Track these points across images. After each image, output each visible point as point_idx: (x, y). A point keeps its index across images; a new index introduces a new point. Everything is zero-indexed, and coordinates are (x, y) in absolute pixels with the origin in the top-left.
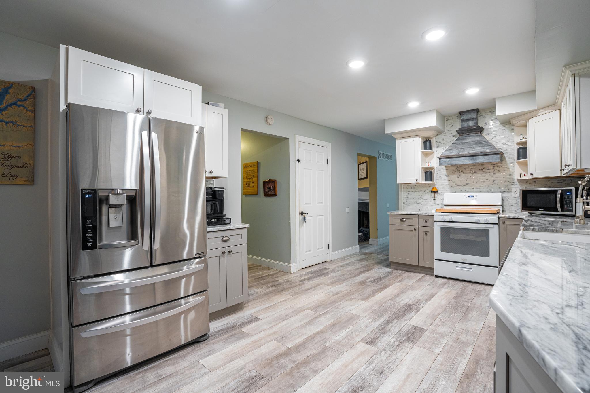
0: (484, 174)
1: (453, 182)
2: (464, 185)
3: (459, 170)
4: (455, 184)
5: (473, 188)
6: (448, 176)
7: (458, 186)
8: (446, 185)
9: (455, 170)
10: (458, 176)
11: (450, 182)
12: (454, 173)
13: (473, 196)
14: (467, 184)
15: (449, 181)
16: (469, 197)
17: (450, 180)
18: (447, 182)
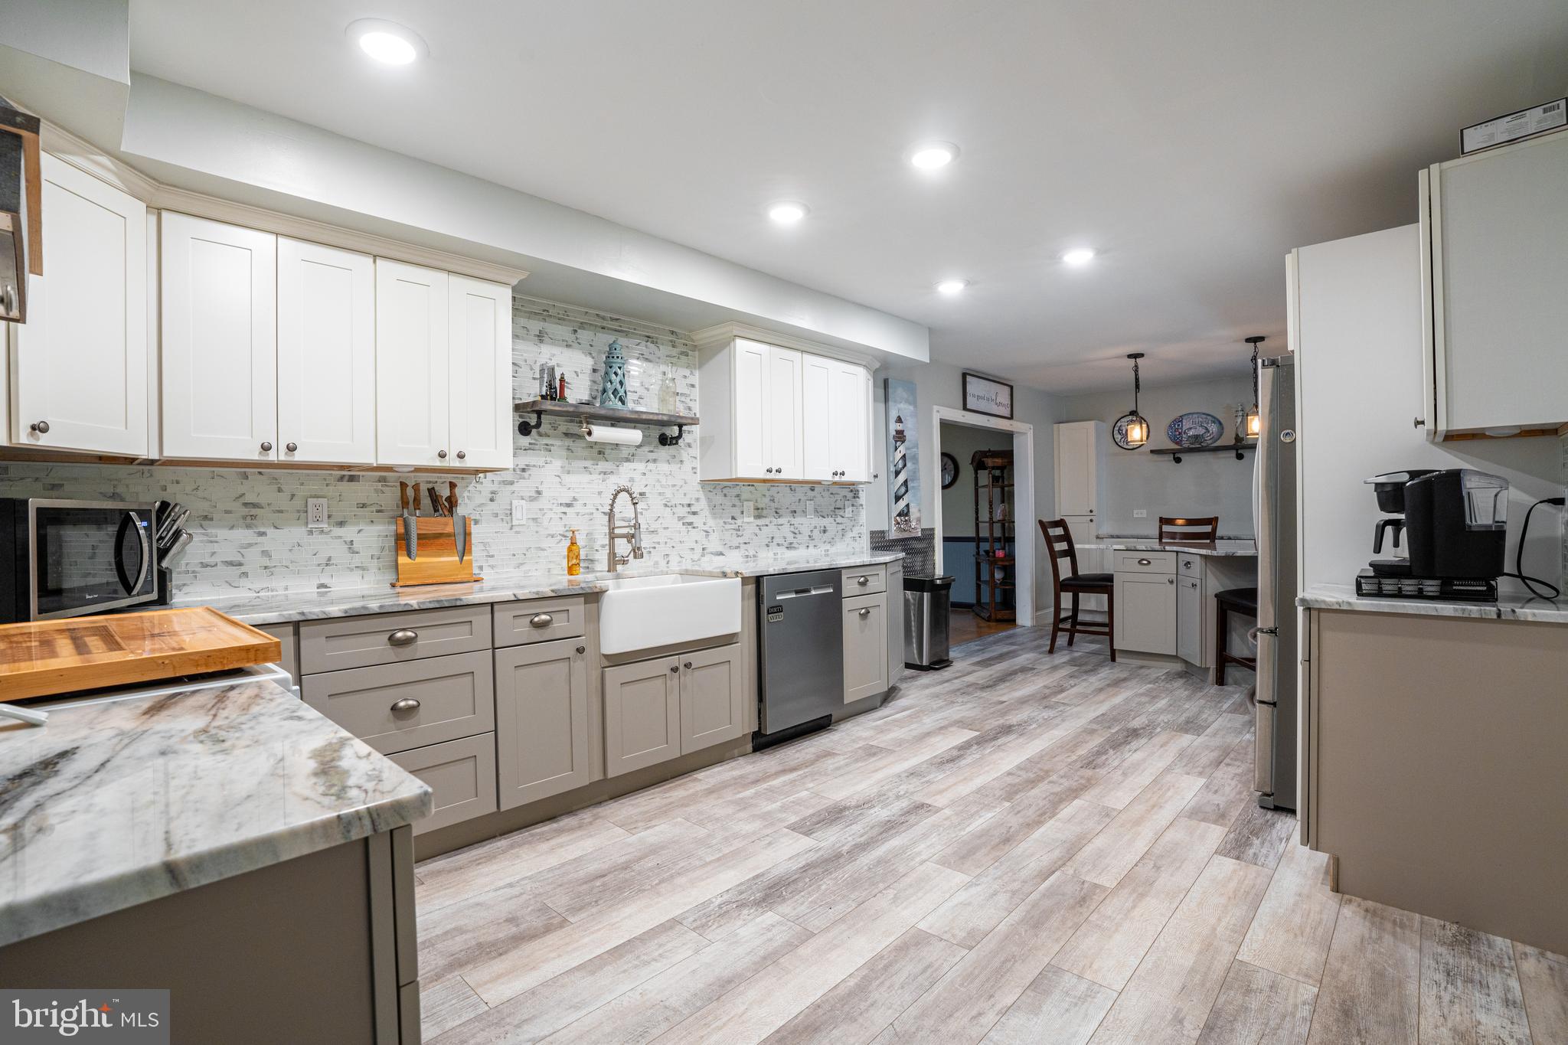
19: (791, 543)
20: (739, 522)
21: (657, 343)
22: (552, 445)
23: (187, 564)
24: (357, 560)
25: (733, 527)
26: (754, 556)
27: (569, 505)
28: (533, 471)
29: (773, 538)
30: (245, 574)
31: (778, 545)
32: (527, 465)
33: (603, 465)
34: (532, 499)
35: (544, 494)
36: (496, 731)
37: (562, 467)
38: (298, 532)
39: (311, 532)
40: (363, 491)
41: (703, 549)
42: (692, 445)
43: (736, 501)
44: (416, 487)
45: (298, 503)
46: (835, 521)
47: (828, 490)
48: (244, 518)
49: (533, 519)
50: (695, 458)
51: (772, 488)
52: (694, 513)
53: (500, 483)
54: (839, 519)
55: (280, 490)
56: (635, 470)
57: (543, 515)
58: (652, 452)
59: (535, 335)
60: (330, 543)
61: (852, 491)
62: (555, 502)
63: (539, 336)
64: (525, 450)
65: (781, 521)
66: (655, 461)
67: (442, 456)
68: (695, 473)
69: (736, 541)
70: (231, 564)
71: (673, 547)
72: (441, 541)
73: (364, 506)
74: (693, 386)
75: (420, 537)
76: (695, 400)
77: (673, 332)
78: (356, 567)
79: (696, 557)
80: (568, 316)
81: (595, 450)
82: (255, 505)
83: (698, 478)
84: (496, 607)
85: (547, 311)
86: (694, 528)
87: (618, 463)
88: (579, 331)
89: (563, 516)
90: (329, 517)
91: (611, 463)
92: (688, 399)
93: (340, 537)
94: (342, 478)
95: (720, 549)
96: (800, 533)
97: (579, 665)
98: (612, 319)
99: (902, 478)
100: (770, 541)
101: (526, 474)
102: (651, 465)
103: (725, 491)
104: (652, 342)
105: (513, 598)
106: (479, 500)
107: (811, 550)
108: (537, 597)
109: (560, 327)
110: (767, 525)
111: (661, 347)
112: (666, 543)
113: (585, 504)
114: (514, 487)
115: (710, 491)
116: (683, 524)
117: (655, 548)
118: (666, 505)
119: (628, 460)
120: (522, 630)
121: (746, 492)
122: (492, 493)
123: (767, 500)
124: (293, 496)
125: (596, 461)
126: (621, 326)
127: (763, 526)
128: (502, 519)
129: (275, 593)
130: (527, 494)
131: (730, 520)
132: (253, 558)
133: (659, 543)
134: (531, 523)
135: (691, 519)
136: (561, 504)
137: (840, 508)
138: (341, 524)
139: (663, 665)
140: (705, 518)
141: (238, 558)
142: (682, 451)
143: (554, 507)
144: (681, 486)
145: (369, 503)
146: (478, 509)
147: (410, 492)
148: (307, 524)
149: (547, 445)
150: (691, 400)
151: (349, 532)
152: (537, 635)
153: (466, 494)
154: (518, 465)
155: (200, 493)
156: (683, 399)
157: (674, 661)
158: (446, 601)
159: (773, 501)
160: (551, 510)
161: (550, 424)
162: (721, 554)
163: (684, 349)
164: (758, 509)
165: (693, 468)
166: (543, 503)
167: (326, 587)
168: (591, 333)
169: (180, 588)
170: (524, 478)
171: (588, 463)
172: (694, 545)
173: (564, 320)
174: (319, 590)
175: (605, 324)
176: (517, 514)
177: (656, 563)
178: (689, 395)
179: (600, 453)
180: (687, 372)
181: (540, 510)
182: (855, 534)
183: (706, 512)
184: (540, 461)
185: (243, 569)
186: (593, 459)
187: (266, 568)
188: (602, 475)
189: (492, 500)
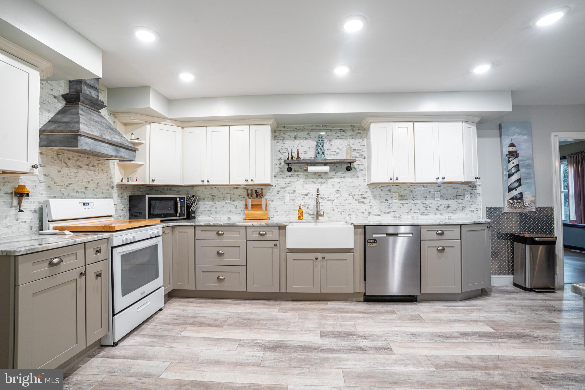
0: (89, 172)
1: (52, 179)
2: (66, 186)
3: (60, 158)
4: (55, 183)
5: (77, 192)
6: (44, 166)
7: (59, 186)
8: (40, 182)
9: (54, 157)
10: (59, 170)
11: (46, 177)
12: (54, 163)
13: (88, 204)
14: (70, 184)
15: (45, 175)
16: (84, 204)
17: (47, 174)
18: (42, 178)
19: (423, 212)
20: (390, 202)
21: (345, 131)
22: (300, 174)
23: (200, 210)
24: (238, 211)
25: (386, 204)
26: (399, 217)
27: (306, 195)
28: (292, 184)
29: (411, 209)
30: (211, 213)
31: (415, 212)
32: (290, 182)
33: (320, 180)
34: (292, 193)
35: (296, 191)
36: (246, 266)
37: (303, 182)
38: (223, 203)
39: (226, 203)
40: (240, 191)
41: (369, 213)
42: (363, 170)
43: (389, 193)
44: (252, 190)
45: (223, 195)
46: (457, 202)
47: (451, 186)
48: (212, 199)
49: (292, 200)
50: (365, 175)
51: (411, 186)
52: (364, 198)
53: (280, 188)
54: (460, 201)
55: (219, 192)
56: (335, 181)
57: (296, 199)
58: (343, 174)
59: (293, 138)
60: (230, 206)
61: (470, 186)
62: (301, 194)
63: (294, 137)
64: (290, 176)
65: (416, 201)
66: (344, 177)
67: (247, 181)
68: (365, 181)
69: (388, 210)
70: (209, 211)
71: (353, 212)
72: (258, 206)
73: (240, 196)
74: (364, 145)
75: (252, 205)
76: (365, 151)
77: (352, 126)
78: (238, 213)
79: (365, 216)
80: (305, 128)
81: (317, 175)
82: (214, 196)
83: (366, 183)
84: (247, 227)
85: (297, 128)
86: (364, 204)
87: (327, 179)
88: (310, 133)
89: (303, 199)
90: (231, 199)
91: (324, 179)
92: (361, 151)
93: (234, 205)
94: (234, 188)
95: (378, 213)
96: (430, 207)
97: (276, 250)
98: (323, 126)
99: (515, 178)
100: (410, 210)
101: (290, 185)
102: (342, 179)
103: (382, 188)
104: (343, 131)
105: (252, 225)
106: (273, 193)
107: (438, 216)
108: (260, 225)
109: (303, 133)
110: (407, 203)
111: (347, 132)
112: (349, 210)
113: (313, 195)
114: (286, 189)
115: (373, 189)
116: (358, 202)
117: (344, 212)
118: (350, 195)
119: (331, 178)
120: (256, 236)
121: (394, 189)
122: (278, 191)
123: (407, 192)
124: (222, 193)
125: (317, 179)
126: (327, 128)
127: (404, 203)
128: (281, 200)
129: (218, 219)
130: (290, 192)
131: (384, 201)
132: (213, 210)
133: (346, 210)
134: (291, 201)
135: (362, 200)
136: (303, 195)
137: (461, 195)
138: (234, 201)
139: (312, 256)
140: (370, 199)
141: (210, 209)
142: (358, 173)
143: (300, 196)
144: (358, 187)
145: (241, 195)
146: (273, 196)
147: (249, 192)
148: (225, 201)
149: (298, 174)
150: (362, 151)
151: (235, 203)
152: (261, 238)
153: (269, 192)
154: (287, 182)
155: (203, 193)
156: (358, 151)
157: (317, 255)
158: (231, 224)
159: (412, 192)
160: (299, 197)
161: (299, 167)
162: (379, 215)
163: (359, 131)
164: (402, 196)
165: (364, 179)
166: (296, 194)
167: (230, 218)
168: (315, 133)
169: (199, 216)
170: (289, 186)
171: (314, 180)
172: (364, 211)
173: (304, 130)
174: (228, 219)
175: (320, 128)
176: (286, 198)
177: (345, 218)
178: (362, 150)
179: (319, 176)
180: (361, 140)
181: (295, 197)
182: (473, 207)
183: (371, 197)
184: (295, 180)
185: (211, 212)
186: (316, 178)
187: (216, 212)
188: (320, 184)
189: (278, 194)
